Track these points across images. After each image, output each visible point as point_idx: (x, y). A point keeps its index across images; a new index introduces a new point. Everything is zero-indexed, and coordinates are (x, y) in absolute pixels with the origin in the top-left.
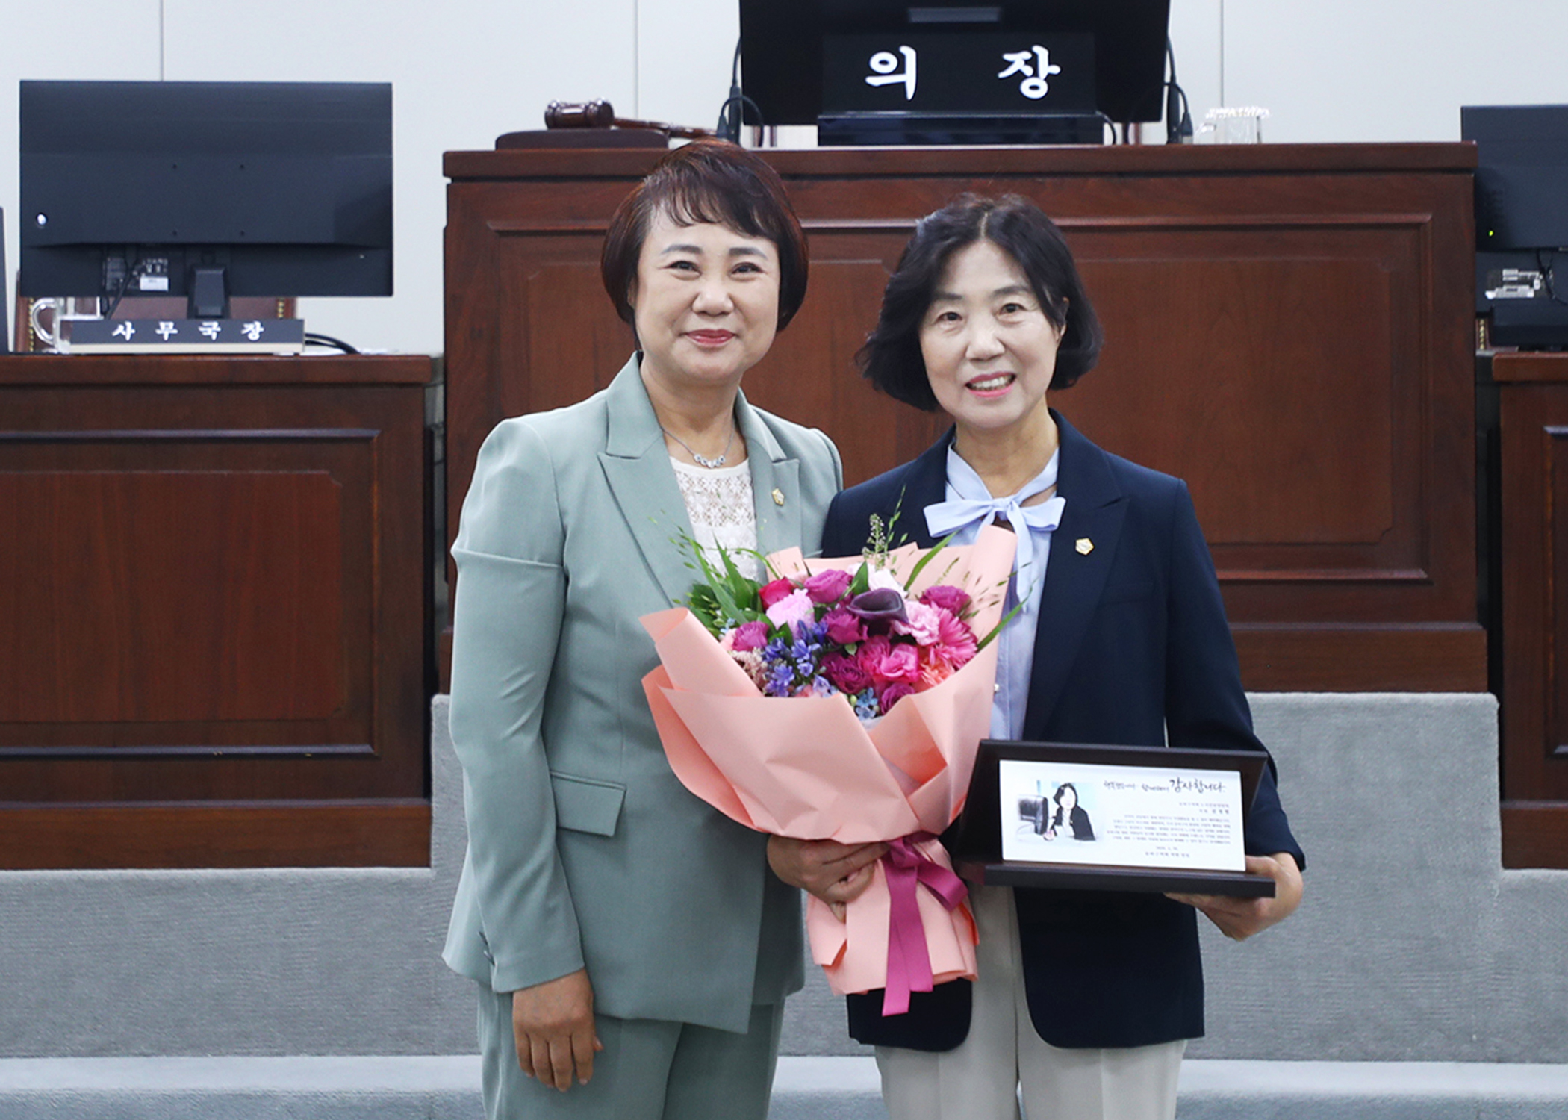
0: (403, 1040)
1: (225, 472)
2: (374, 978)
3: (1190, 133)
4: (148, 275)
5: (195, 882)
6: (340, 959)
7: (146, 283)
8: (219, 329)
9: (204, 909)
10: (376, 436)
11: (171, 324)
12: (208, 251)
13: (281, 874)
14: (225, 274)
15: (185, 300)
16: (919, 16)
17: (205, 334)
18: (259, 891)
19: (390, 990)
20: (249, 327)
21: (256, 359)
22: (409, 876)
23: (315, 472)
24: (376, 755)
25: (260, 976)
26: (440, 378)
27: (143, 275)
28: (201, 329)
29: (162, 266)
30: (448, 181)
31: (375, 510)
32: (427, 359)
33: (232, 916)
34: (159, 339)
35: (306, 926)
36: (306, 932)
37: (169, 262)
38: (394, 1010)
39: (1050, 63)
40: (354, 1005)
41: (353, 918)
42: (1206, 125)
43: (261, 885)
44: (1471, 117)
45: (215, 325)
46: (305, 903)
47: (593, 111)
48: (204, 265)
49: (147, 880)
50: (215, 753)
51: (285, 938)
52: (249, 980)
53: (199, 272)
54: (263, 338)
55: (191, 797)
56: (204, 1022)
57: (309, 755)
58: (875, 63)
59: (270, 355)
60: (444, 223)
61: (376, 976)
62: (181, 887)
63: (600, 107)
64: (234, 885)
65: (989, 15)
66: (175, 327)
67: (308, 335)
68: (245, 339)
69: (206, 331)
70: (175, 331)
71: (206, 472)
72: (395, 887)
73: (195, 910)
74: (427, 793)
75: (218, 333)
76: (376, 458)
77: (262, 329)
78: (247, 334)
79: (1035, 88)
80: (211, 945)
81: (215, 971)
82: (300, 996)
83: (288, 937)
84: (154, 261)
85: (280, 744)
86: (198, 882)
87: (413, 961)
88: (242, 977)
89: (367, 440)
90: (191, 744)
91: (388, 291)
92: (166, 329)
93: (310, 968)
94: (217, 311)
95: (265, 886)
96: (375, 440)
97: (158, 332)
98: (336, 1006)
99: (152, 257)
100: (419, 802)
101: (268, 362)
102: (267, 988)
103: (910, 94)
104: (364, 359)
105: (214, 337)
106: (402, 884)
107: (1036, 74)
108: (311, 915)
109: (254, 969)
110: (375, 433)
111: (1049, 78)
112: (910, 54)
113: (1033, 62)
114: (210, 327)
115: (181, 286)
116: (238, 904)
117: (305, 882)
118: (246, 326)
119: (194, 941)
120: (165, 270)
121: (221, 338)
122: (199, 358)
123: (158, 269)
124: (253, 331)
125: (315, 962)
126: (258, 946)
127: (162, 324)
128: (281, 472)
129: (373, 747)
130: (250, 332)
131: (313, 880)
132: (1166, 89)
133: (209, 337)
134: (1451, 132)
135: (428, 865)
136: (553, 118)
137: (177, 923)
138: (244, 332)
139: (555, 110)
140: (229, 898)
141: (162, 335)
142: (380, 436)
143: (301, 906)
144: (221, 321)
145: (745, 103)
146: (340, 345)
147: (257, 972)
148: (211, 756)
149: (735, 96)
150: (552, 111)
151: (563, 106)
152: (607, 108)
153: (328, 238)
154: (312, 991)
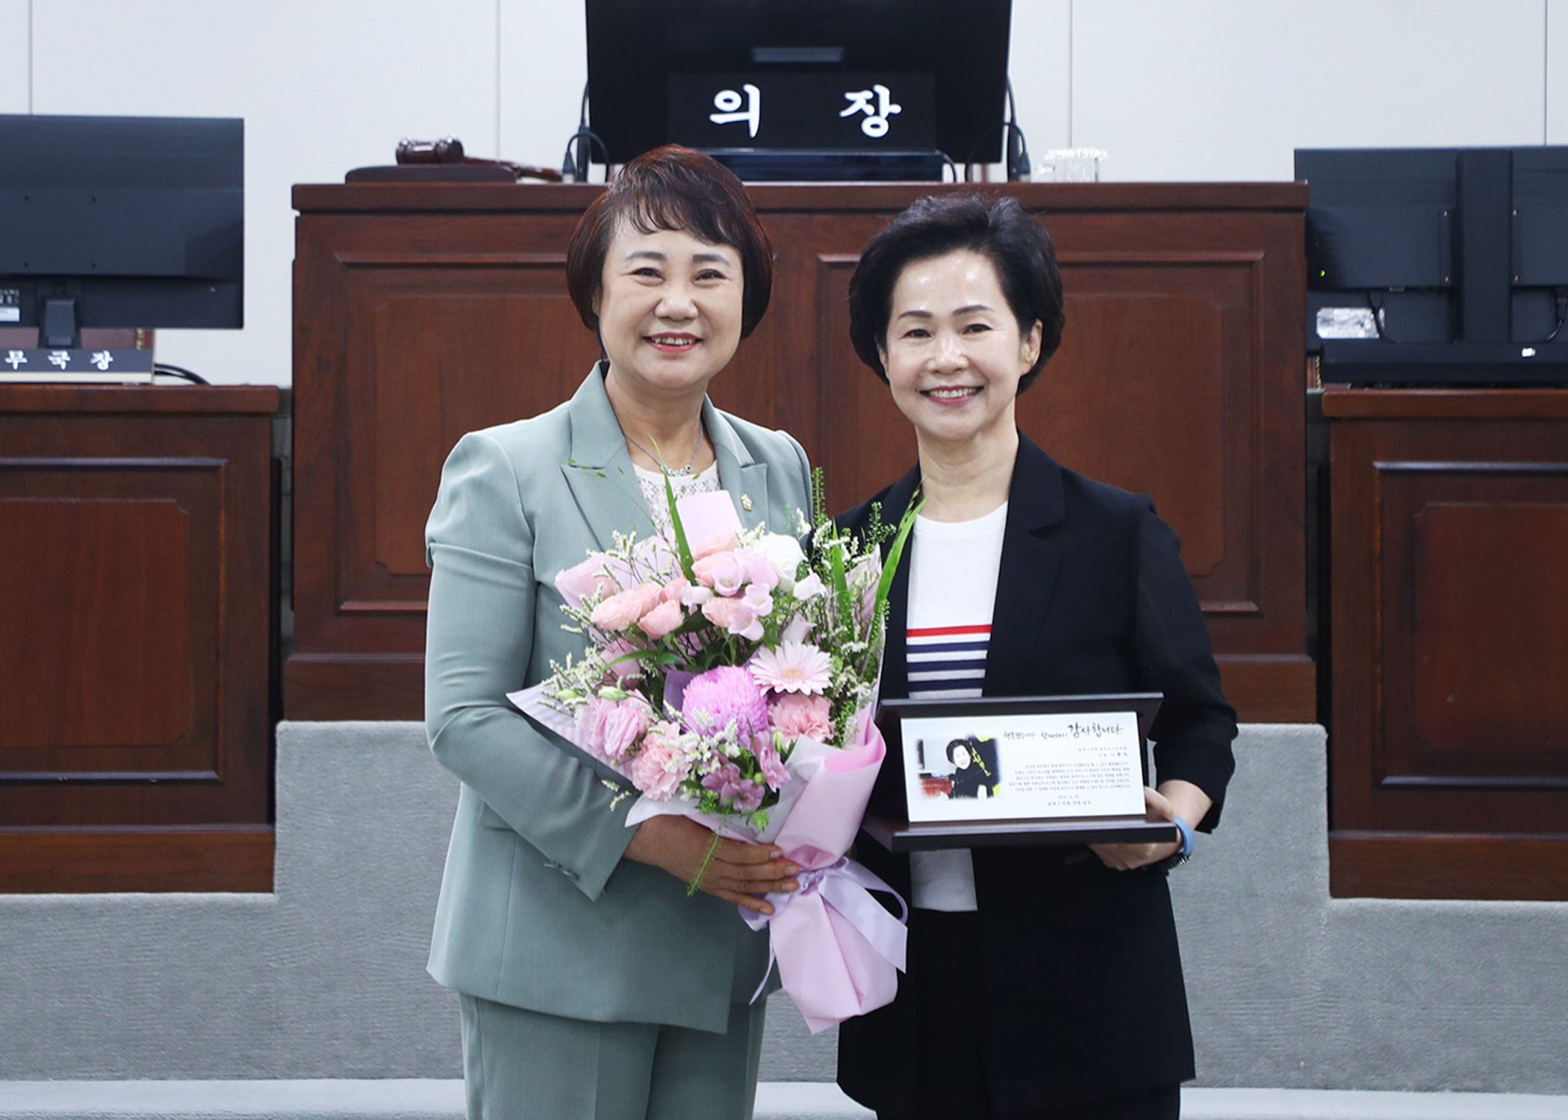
0: (245, 1065)
1: (73, 500)
2: (217, 1002)
3: (1027, 172)
5: (38, 906)
6: (182, 984)
8: (68, 359)
9: (47, 933)
10: (223, 465)
11: (21, 354)
12: (60, 283)
13: (124, 899)
14: (76, 306)
15: (36, 330)
16: (763, 55)
17: (54, 363)
18: (103, 916)
19: (232, 1015)
20: (98, 357)
21: (105, 388)
22: (251, 901)
23: (163, 501)
24: (221, 781)
25: (103, 1000)
26: (289, 409)
28: (51, 358)
29: (13, 297)
30: (297, 213)
31: (222, 537)
32: (275, 389)
33: (76, 940)
34: (9, 368)
35: (148, 950)
36: (148, 956)
37: (21, 294)
38: (236, 1035)
39: (891, 102)
40: (196, 1030)
41: (195, 943)
42: (1045, 166)
43: (104, 910)
44: (1304, 159)
45: (65, 355)
46: (148, 927)
47: (443, 149)
48: (55, 296)
50: (61, 779)
51: (128, 962)
52: (91, 1004)
53: (51, 304)
54: (112, 368)
55: (36, 822)
56: (45, 1046)
57: (155, 781)
58: (719, 101)
59: (120, 384)
60: (292, 256)
61: (218, 1000)
62: (25, 912)
63: (450, 145)
64: (77, 909)
65: (832, 55)
66: (24, 356)
67: (157, 365)
68: (94, 368)
69: (56, 361)
70: (25, 361)
71: (54, 500)
72: (237, 912)
73: (38, 934)
74: (271, 819)
75: (67, 362)
76: (223, 487)
77: (111, 360)
78: (96, 364)
79: (876, 127)
80: (53, 970)
81: (57, 996)
82: (142, 1020)
83: (131, 962)
84: (6, 292)
85: (126, 769)
86: (42, 907)
87: (255, 986)
88: (85, 1001)
89: (214, 469)
90: (37, 769)
91: (237, 322)
92: (16, 358)
93: (152, 992)
94: (68, 341)
95: (108, 911)
96: (222, 469)
97: (8, 361)
98: (178, 1031)
99: (4, 289)
100: (263, 827)
101: (114, 392)
102: (109, 1013)
103: (753, 132)
104: (214, 389)
105: (63, 366)
106: (244, 909)
107: (877, 113)
108: (154, 940)
109: (97, 994)
110: (222, 462)
111: (890, 117)
112: (753, 92)
113: (874, 102)
114: (60, 356)
115: (33, 316)
116: (82, 928)
117: (148, 906)
118: (95, 355)
119: (37, 966)
120: (16, 301)
121: (71, 367)
122: (48, 387)
123: (9, 299)
124: (103, 360)
125: (157, 986)
126: (101, 971)
128: (130, 500)
129: (217, 773)
130: (100, 361)
131: (157, 905)
132: (1006, 129)
133: (59, 366)
134: (1284, 172)
135: (271, 890)
136: (404, 155)
137: (20, 947)
138: (93, 361)
139: (405, 147)
140: (73, 923)
141: (11, 364)
142: (228, 465)
143: (144, 930)
144: (71, 351)
145: (592, 140)
146: (189, 375)
147: (100, 996)
148: (56, 782)
149: (582, 132)
150: (402, 149)
151: (413, 143)
152: (457, 146)
153: (179, 271)
154: (154, 1015)
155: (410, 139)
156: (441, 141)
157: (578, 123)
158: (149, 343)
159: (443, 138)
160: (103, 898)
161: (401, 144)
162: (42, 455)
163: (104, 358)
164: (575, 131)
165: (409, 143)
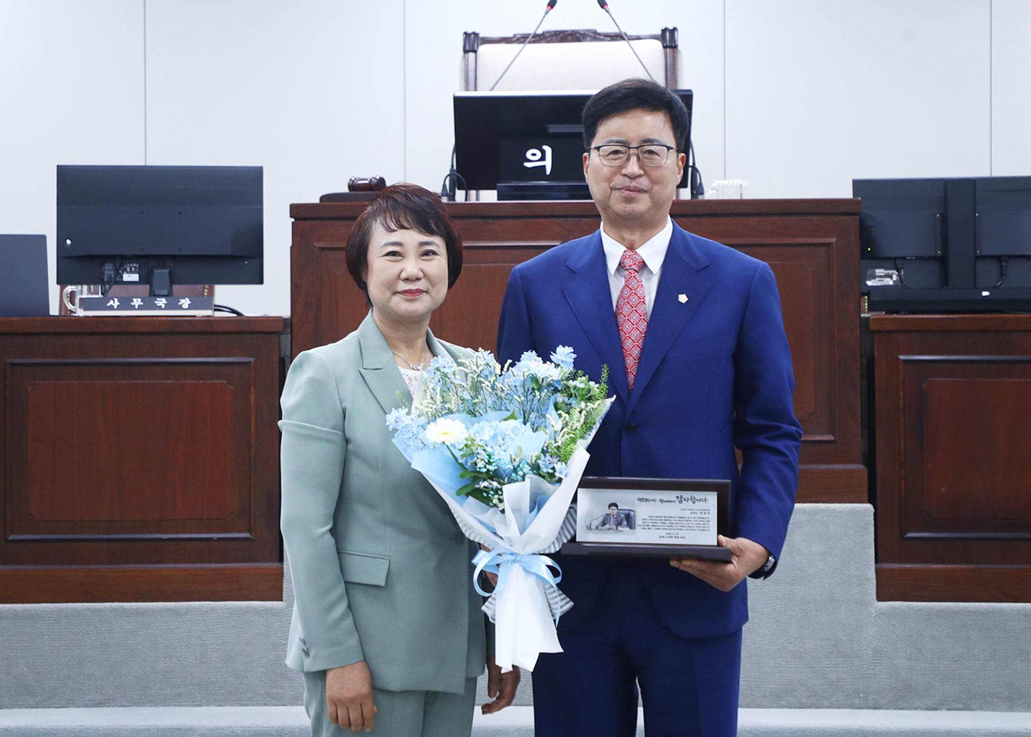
0: (268, 698)
1: (169, 382)
2: (252, 663)
3: (702, 193)
4: (128, 272)
5: (152, 609)
6: (232, 652)
7: (126, 277)
8: (166, 302)
9: (157, 625)
10: (253, 361)
11: (140, 300)
12: (161, 259)
13: (200, 605)
14: (170, 272)
15: (148, 286)
16: (553, 129)
17: (158, 305)
18: (188, 615)
19: (260, 670)
20: (182, 301)
21: (186, 318)
22: (271, 606)
23: (219, 381)
24: (253, 538)
25: (188, 662)
26: (289, 329)
27: (125, 272)
28: (156, 302)
29: (135, 267)
30: (293, 220)
31: (252, 402)
32: (281, 318)
33: (172, 628)
34: (133, 308)
35: (213, 634)
36: (213, 637)
37: (139, 266)
38: (262, 681)
40: (240, 678)
41: (240, 629)
42: (712, 190)
43: (189, 611)
44: (858, 185)
45: (164, 300)
46: (213, 621)
47: (374, 182)
48: (159, 267)
49: (126, 609)
50: (163, 538)
51: (202, 641)
52: (182, 664)
53: (156, 271)
54: (190, 307)
55: (150, 562)
56: (157, 688)
57: (216, 539)
58: (529, 155)
59: (195, 316)
60: (290, 244)
61: (252, 661)
62: (144, 613)
63: (378, 180)
64: (174, 611)
66: (141, 301)
67: (215, 305)
68: (180, 308)
69: (159, 304)
70: (142, 304)
71: (158, 382)
72: (263, 612)
73: (152, 625)
74: (281, 559)
75: (165, 304)
76: (253, 374)
77: (190, 303)
78: (181, 305)
80: (161, 645)
81: (163, 659)
82: (210, 673)
83: (204, 640)
84: (131, 265)
85: (199, 532)
86: (154, 610)
87: (273, 653)
88: (178, 662)
89: (248, 363)
90: (150, 533)
91: (260, 281)
92: (137, 302)
93: (216, 657)
94: (165, 292)
95: (191, 612)
96: (252, 364)
97: (132, 304)
98: (230, 679)
99: (130, 263)
100: (277, 565)
101: (191, 321)
102: (192, 669)
103: (548, 172)
104: (248, 319)
105: (163, 306)
106: (267, 611)
108: (217, 628)
109: (185, 658)
110: (252, 360)
112: (548, 150)
114: (161, 301)
115: (146, 279)
116: (176, 621)
117: (213, 609)
118: (181, 300)
119: (151, 642)
120: (137, 270)
121: (167, 307)
122: (155, 318)
123: (133, 269)
125: (219, 654)
126: (187, 645)
127: (135, 300)
128: (201, 382)
129: (251, 534)
130: (183, 304)
131: (218, 608)
132: (690, 169)
133: (161, 306)
134: (847, 193)
135: (281, 600)
136: (353, 186)
137: (142, 632)
138: (180, 304)
139: (353, 181)
140: (171, 619)
141: (134, 306)
142: (255, 361)
143: (211, 623)
144: (167, 298)
145: (458, 177)
146: (233, 311)
147: (186, 660)
148: (161, 540)
149: (452, 173)
150: (351, 182)
151: (358, 179)
152: (382, 180)
153: (227, 251)
154: (217, 670)
155: (356, 177)
156: (373, 178)
157: (450, 167)
158: (211, 293)
159: (374, 176)
160: (188, 605)
161: (351, 180)
162: (151, 356)
163: (186, 302)
164: (448, 173)
165: (355, 179)
